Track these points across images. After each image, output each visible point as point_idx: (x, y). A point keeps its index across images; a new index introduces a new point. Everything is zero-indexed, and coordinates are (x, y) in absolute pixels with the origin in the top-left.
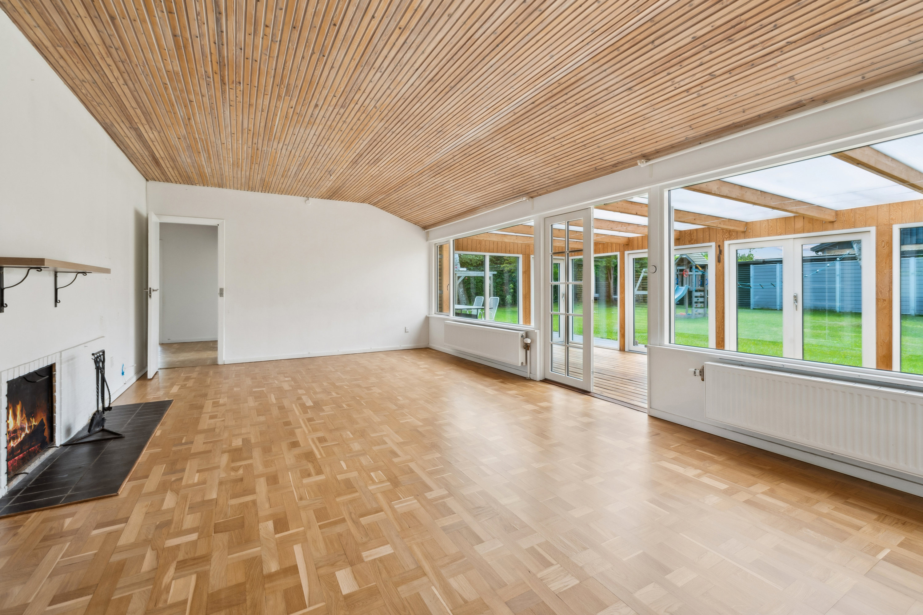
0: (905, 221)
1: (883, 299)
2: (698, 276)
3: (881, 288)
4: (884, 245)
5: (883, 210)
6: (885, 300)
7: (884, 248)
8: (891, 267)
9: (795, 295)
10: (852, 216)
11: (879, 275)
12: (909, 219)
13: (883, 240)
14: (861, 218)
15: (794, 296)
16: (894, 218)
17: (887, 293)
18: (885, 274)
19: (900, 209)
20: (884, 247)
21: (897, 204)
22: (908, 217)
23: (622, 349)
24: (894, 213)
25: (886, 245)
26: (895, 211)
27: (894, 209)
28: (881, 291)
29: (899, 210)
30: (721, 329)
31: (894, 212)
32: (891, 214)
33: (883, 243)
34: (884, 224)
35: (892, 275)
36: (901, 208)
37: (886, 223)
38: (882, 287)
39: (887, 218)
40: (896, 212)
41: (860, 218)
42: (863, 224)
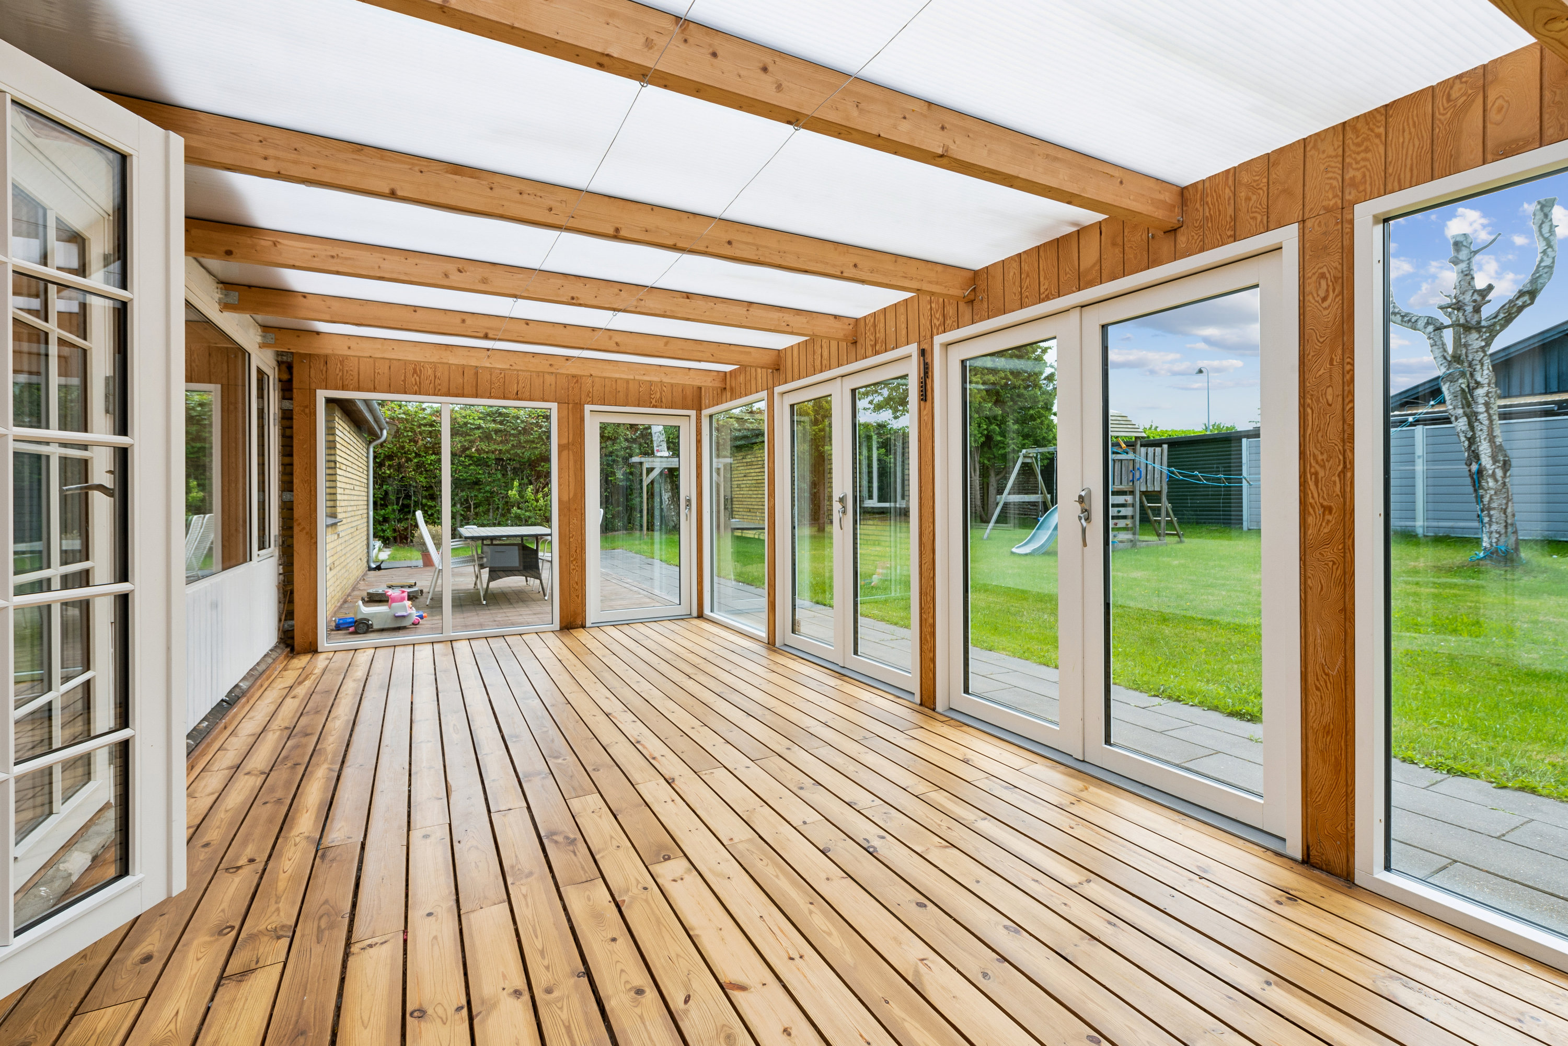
0: (1396, 184)
1: (1322, 506)
2: (1126, 462)
3: (1317, 462)
4: (1327, 291)
5: (1324, 152)
6: (1330, 509)
7: (1326, 304)
8: (1348, 377)
9: (1083, 493)
10: (1229, 198)
11: (1309, 411)
12: (1411, 170)
13: (1325, 270)
14: (1254, 198)
15: (1081, 497)
16: (1359, 175)
17: (1337, 479)
18: (1330, 405)
19: (1378, 136)
20: (1324, 299)
21: (1369, 117)
22: (1409, 162)
23: (770, 644)
24: (1359, 158)
25: (1334, 291)
26: (1363, 148)
27: (1359, 140)
28: (1316, 474)
29: (1377, 141)
30: (929, 600)
31: (1358, 153)
32: (1350, 164)
33: (1323, 283)
34: (1325, 208)
35: (1353, 408)
36: (1382, 130)
37: (1331, 203)
38: (1320, 457)
39: (1335, 183)
40: (1367, 150)
41: (1250, 199)
42: (1262, 221)
